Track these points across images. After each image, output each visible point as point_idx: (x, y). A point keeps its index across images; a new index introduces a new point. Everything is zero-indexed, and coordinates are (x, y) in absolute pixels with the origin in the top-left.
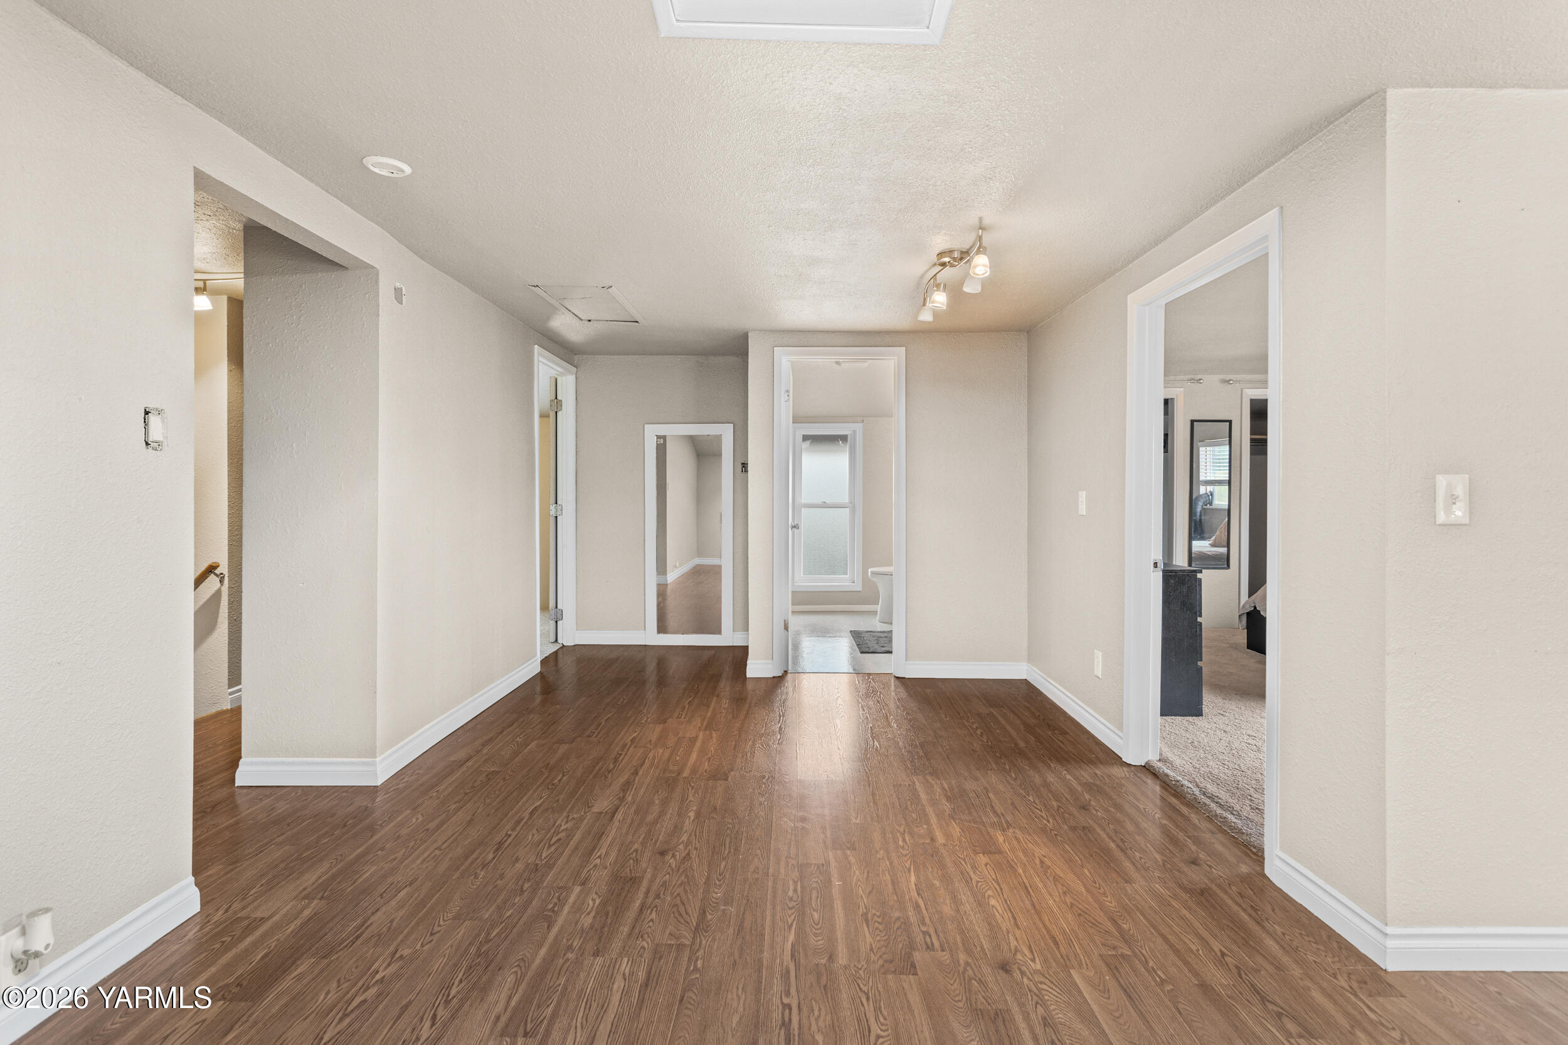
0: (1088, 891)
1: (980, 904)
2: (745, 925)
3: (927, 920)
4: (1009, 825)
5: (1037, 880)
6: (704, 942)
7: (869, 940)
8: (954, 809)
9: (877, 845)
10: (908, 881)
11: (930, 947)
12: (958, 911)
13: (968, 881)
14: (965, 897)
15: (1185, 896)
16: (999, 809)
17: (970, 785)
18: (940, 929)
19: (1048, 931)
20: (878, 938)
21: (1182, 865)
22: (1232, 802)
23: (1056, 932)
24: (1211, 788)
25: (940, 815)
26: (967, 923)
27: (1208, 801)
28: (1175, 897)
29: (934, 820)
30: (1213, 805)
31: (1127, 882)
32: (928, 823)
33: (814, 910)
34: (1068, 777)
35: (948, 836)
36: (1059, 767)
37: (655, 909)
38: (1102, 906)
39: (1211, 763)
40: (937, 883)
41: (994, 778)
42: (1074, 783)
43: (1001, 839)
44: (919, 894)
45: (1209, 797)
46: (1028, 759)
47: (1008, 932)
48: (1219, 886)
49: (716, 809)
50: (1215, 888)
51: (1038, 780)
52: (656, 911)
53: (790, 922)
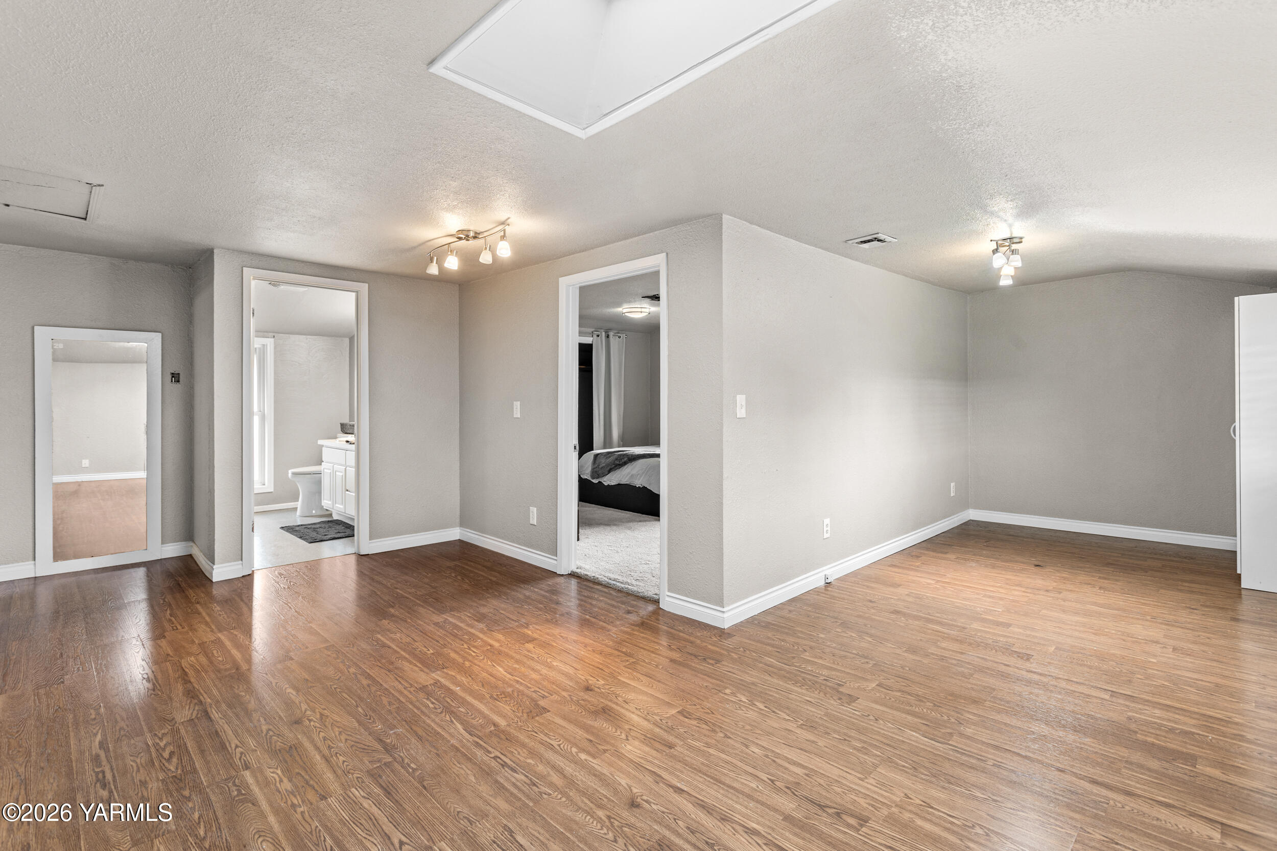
0: (594, 641)
1: (550, 667)
2: (420, 734)
3: (529, 685)
4: (527, 624)
5: (567, 645)
6: (402, 754)
7: (507, 708)
8: (487, 626)
9: (460, 660)
10: (499, 671)
11: (544, 697)
12: (541, 675)
13: (533, 659)
14: (538, 667)
15: (637, 628)
16: (515, 618)
17: (483, 610)
18: (540, 687)
19: (593, 666)
20: (512, 705)
21: (624, 615)
22: (625, 580)
23: (597, 665)
24: (612, 576)
25: (482, 631)
26: (552, 678)
27: (614, 582)
28: (633, 630)
29: (481, 635)
30: (618, 584)
31: (608, 631)
32: (479, 638)
33: (458, 708)
34: (536, 590)
35: (498, 641)
36: (526, 586)
37: (338, 755)
38: (607, 646)
39: (602, 564)
40: (517, 666)
41: (495, 602)
42: (542, 592)
43: (530, 632)
44: (512, 675)
45: (614, 580)
46: (505, 586)
47: (576, 674)
48: (647, 619)
49: (307, 680)
50: (646, 621)
51: (521, 596)
52: (340, 755)
53: (449, 720)
